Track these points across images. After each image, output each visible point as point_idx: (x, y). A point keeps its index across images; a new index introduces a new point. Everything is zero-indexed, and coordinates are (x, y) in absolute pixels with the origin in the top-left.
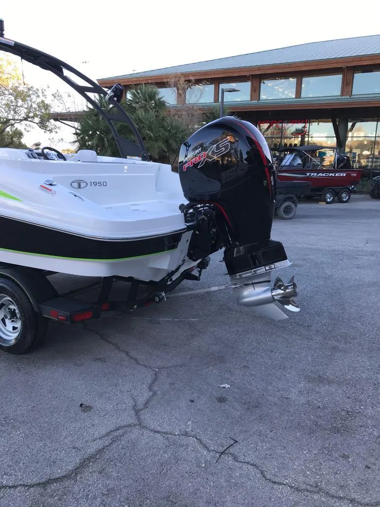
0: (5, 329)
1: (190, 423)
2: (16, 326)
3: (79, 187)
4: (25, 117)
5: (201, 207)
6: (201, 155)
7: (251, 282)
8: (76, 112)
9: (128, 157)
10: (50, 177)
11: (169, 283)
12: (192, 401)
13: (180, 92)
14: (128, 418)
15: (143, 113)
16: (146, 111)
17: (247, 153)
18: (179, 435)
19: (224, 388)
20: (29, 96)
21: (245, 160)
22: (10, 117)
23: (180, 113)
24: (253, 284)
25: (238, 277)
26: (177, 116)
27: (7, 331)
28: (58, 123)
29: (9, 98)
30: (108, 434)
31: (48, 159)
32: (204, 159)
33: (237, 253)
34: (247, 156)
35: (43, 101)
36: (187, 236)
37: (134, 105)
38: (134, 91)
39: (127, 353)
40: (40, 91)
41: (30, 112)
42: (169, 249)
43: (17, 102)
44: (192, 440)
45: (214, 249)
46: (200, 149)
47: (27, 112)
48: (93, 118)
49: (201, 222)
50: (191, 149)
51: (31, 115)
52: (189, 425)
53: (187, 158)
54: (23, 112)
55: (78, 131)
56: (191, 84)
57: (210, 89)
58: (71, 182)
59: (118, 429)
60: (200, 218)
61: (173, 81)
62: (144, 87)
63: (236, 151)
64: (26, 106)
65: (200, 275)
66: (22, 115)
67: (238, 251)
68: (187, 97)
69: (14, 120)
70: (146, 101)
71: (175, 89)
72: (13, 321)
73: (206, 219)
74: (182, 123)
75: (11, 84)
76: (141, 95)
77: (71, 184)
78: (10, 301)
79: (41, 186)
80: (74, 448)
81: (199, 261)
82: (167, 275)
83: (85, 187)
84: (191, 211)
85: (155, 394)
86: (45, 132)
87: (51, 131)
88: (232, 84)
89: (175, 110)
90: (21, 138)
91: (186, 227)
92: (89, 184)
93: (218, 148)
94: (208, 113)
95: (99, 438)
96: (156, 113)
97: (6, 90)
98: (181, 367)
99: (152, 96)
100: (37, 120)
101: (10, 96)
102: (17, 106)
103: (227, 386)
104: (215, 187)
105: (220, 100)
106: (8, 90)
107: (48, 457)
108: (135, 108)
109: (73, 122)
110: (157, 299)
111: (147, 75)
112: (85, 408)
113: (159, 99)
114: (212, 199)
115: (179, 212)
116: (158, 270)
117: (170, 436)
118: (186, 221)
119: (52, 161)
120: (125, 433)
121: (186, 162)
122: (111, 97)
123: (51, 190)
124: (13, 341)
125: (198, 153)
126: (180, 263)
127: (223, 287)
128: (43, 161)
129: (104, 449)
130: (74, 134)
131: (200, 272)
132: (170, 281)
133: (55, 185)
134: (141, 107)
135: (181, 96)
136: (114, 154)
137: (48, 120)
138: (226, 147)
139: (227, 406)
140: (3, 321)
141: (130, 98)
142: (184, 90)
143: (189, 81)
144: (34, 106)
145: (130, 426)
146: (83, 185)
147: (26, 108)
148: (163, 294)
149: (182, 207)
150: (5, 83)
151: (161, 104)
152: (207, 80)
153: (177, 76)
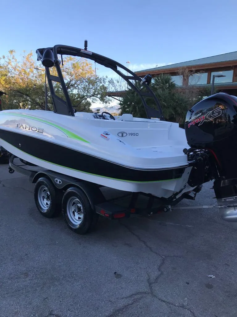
0: (74, 218)
1: (186, 299)
2: (80, 217)
3: (122, 136)
4: (93, 94)
5: (199, 151)
6: (201, 117)
7: (232, 205)
8: (121, 91)
9: (151, 118)
10: (107, 130)
11: (174, 200)
12: (188, 283)
13: (185, 78)
14: (144, 287)
15: (161, 91)
16: (163, 90)
17: (234, 117)
18: (178, 306)
19: (211, 277)
20: (96, 82)
21: (232, 121)
22: (85, 94)
23: (185, 91)
24: (234, 206)
25: (223, 200)
26: (182, 93)
27: (75, 219)
28: (110, 98)
29: (85, 84)
30: (131, 296)
31: (105, 119)
32: (203, 121)
33: (223, 184)
34: (233, 119)
35: (103, 85)
36: (189, 170)
37: (156, 87)
38: (156, 78)
39: (145, 243)
40: (102, 79)
41: (95, 92)
42: (175, 178)
43: (89, 86)
44: (188, 312)
45: (207, 180)
46: (200, 114)
47: (94, 92)
48: (131, 94)
49: (198, 161)
50: (194, 114)
51: (96, 93)
52: (185, 301)
53: (191, 119)
54: (92, 91)
55: (122, 103)
56: (192, 73)
57: (205, 75)
58: (118, 133)
59: (138, 294)
60: (198, 159)
61: (181, 71)
62: (162, 76)
63: (225, 115)
64: (94, 88)
65: (195, 196)
66: (91, 94)
67: (224, 183)
68: (190, 81)
69: (87, 96)
70: (163, 84)
71: (182, 76)
72: (79, 214)
73: (202, 159)
74: (185, 97)
75: (87, 76)
76: (160, 80)
77: (118, 134)
78: (78, 201)
79: (101, 135)
80: (110, 301)
81: (195, 187)
82: (173, 195)
83: (126, 136)
84: (191, 153)
85: (162, 273)
86: (103, 103)
87: (106, 102)
88: (219, 72)
89: (181, 89)
90: (90, 106)
91: (188, 164)
92: (128, 134)
93: (213, 113)
94: (203, 91)
95: (126, 298)
96: (169, 91)
97: (84, 79)
98: (181, 258)
99: (167, 81)
100: (99, 96)
101: (86, 83)
102: (89, 88)
103: (213, 277)
104: (210, 138)
105: (211, 82)
106: (85, 80)
107: (94, 304)
108: (156, 89)
109: (119, 98)
110: (166, 210)
111: (164, 68)
112: (117, 275)
113: (172, 83)
114: (207, 146)
115: (183, 154)
116: (167, 191)
117: (172, 306)
118: (189, 160)
119: (108, 120)
120: (142, 297)
121: (190, 122)
122: (144, 82)
123: (107, 138)
124: (78, 226)
125: (199, 116)
126: (183, 187)
127: (212, 206)
128: (102, 120)
129: (128, 306)
130: (119, 104)
131: (195, 194)
132: (175, 199)
133: (109, 134)
134: (160, 88)
135: (185, 80)
136: (142, 116)
137: (105, 96)
138: (219, 113)
139: (213, 291)
140: (74, 213)
141: (154, 83)
142: (188, 77)
143: (191, 71)
144: (98, 88)
145: (145, 293)
146: (124, 135)
147: (94, 89)
148: (170, 207)
149: (185, 151)
150: (84, 76)
151: (173, 86)
152: (203, 70)
153: (184, 69)
